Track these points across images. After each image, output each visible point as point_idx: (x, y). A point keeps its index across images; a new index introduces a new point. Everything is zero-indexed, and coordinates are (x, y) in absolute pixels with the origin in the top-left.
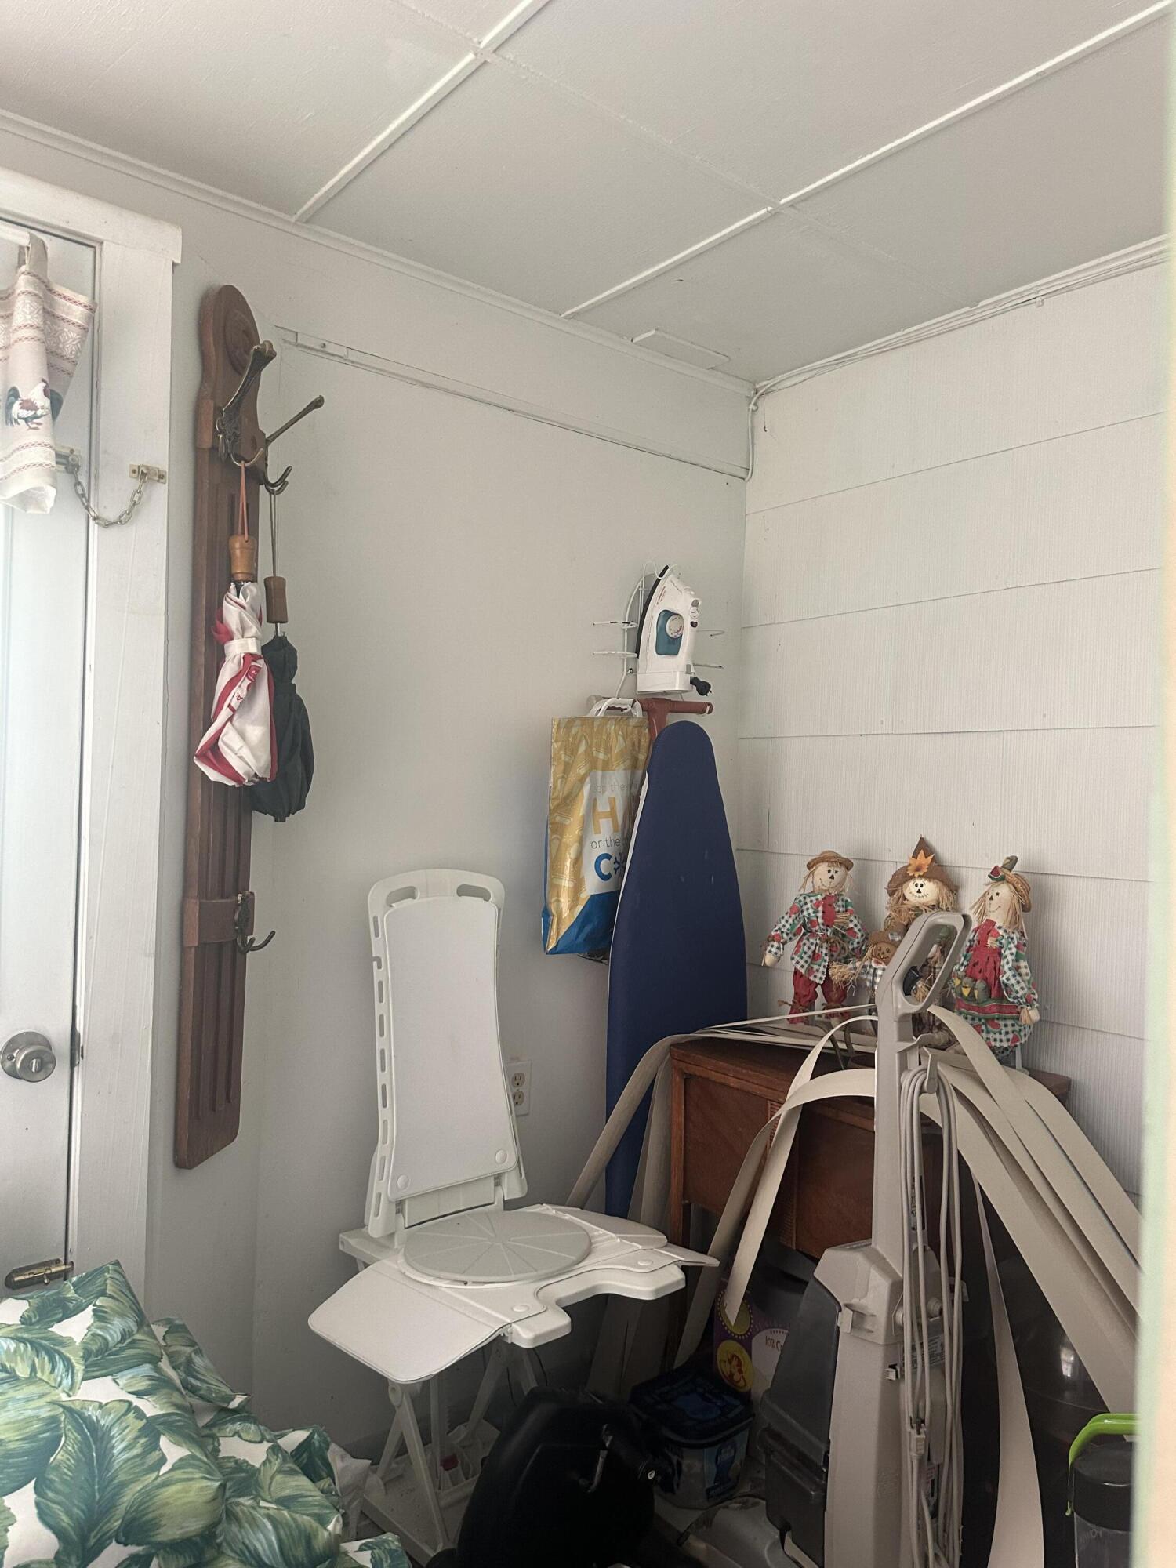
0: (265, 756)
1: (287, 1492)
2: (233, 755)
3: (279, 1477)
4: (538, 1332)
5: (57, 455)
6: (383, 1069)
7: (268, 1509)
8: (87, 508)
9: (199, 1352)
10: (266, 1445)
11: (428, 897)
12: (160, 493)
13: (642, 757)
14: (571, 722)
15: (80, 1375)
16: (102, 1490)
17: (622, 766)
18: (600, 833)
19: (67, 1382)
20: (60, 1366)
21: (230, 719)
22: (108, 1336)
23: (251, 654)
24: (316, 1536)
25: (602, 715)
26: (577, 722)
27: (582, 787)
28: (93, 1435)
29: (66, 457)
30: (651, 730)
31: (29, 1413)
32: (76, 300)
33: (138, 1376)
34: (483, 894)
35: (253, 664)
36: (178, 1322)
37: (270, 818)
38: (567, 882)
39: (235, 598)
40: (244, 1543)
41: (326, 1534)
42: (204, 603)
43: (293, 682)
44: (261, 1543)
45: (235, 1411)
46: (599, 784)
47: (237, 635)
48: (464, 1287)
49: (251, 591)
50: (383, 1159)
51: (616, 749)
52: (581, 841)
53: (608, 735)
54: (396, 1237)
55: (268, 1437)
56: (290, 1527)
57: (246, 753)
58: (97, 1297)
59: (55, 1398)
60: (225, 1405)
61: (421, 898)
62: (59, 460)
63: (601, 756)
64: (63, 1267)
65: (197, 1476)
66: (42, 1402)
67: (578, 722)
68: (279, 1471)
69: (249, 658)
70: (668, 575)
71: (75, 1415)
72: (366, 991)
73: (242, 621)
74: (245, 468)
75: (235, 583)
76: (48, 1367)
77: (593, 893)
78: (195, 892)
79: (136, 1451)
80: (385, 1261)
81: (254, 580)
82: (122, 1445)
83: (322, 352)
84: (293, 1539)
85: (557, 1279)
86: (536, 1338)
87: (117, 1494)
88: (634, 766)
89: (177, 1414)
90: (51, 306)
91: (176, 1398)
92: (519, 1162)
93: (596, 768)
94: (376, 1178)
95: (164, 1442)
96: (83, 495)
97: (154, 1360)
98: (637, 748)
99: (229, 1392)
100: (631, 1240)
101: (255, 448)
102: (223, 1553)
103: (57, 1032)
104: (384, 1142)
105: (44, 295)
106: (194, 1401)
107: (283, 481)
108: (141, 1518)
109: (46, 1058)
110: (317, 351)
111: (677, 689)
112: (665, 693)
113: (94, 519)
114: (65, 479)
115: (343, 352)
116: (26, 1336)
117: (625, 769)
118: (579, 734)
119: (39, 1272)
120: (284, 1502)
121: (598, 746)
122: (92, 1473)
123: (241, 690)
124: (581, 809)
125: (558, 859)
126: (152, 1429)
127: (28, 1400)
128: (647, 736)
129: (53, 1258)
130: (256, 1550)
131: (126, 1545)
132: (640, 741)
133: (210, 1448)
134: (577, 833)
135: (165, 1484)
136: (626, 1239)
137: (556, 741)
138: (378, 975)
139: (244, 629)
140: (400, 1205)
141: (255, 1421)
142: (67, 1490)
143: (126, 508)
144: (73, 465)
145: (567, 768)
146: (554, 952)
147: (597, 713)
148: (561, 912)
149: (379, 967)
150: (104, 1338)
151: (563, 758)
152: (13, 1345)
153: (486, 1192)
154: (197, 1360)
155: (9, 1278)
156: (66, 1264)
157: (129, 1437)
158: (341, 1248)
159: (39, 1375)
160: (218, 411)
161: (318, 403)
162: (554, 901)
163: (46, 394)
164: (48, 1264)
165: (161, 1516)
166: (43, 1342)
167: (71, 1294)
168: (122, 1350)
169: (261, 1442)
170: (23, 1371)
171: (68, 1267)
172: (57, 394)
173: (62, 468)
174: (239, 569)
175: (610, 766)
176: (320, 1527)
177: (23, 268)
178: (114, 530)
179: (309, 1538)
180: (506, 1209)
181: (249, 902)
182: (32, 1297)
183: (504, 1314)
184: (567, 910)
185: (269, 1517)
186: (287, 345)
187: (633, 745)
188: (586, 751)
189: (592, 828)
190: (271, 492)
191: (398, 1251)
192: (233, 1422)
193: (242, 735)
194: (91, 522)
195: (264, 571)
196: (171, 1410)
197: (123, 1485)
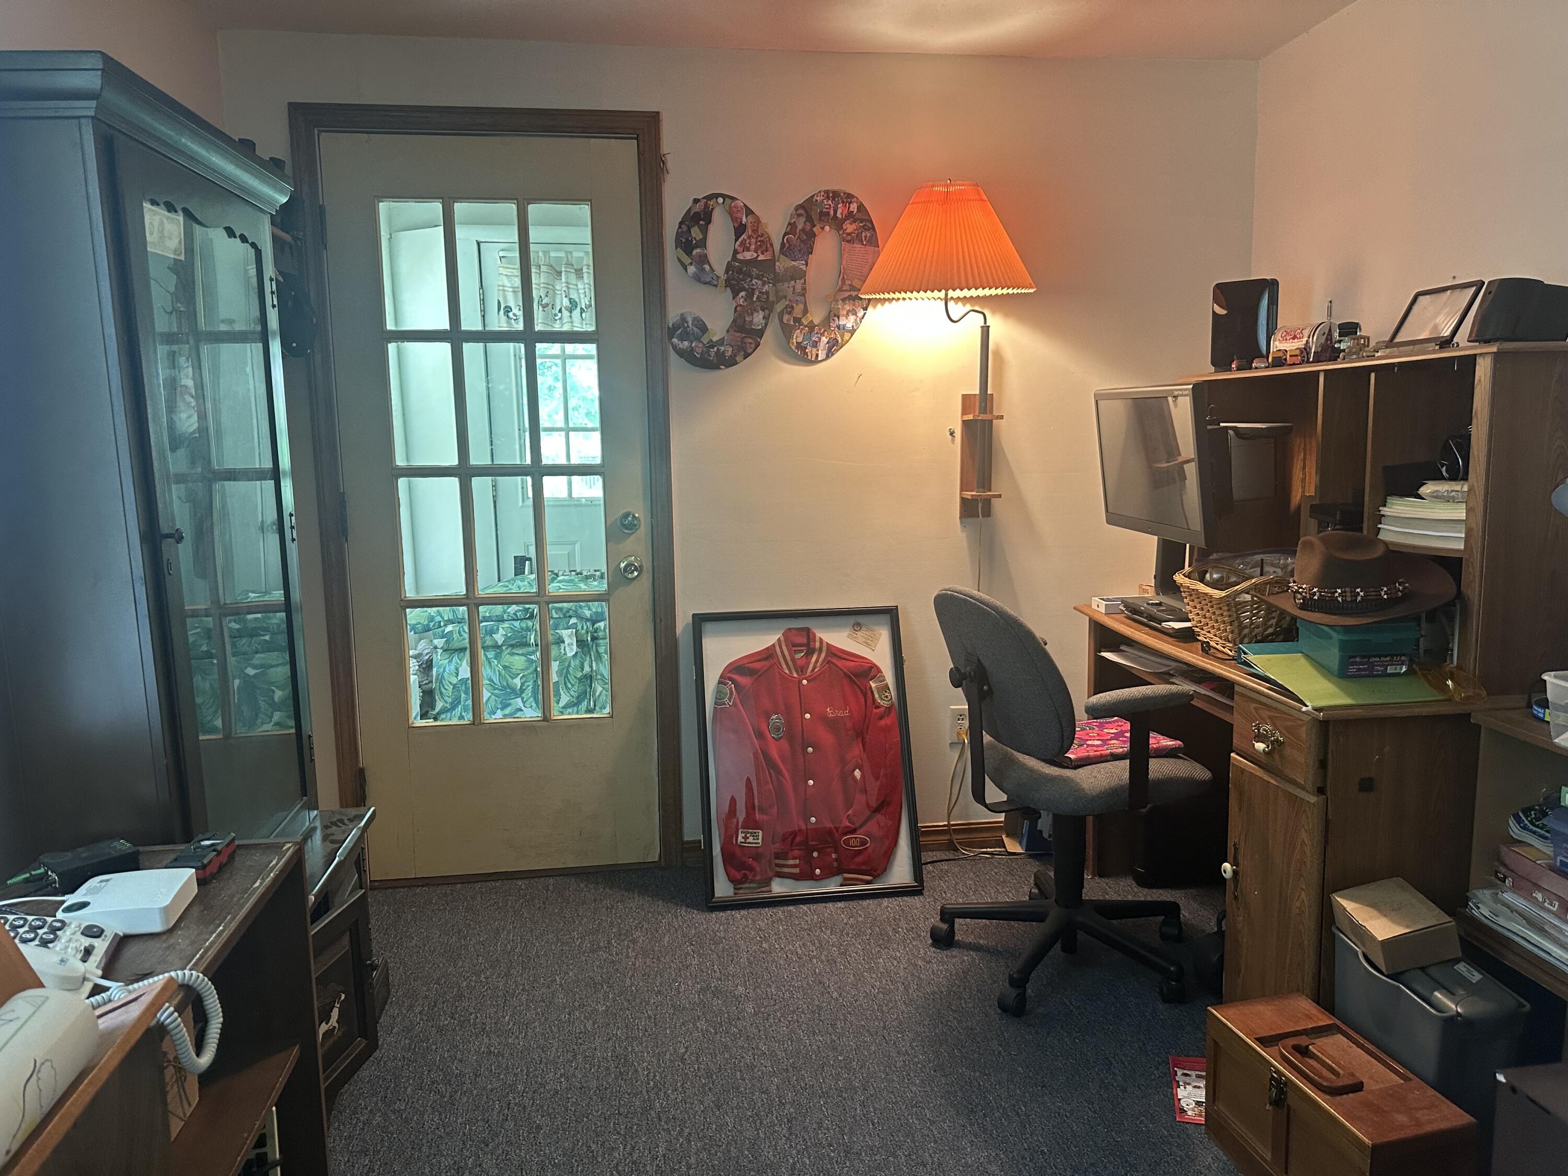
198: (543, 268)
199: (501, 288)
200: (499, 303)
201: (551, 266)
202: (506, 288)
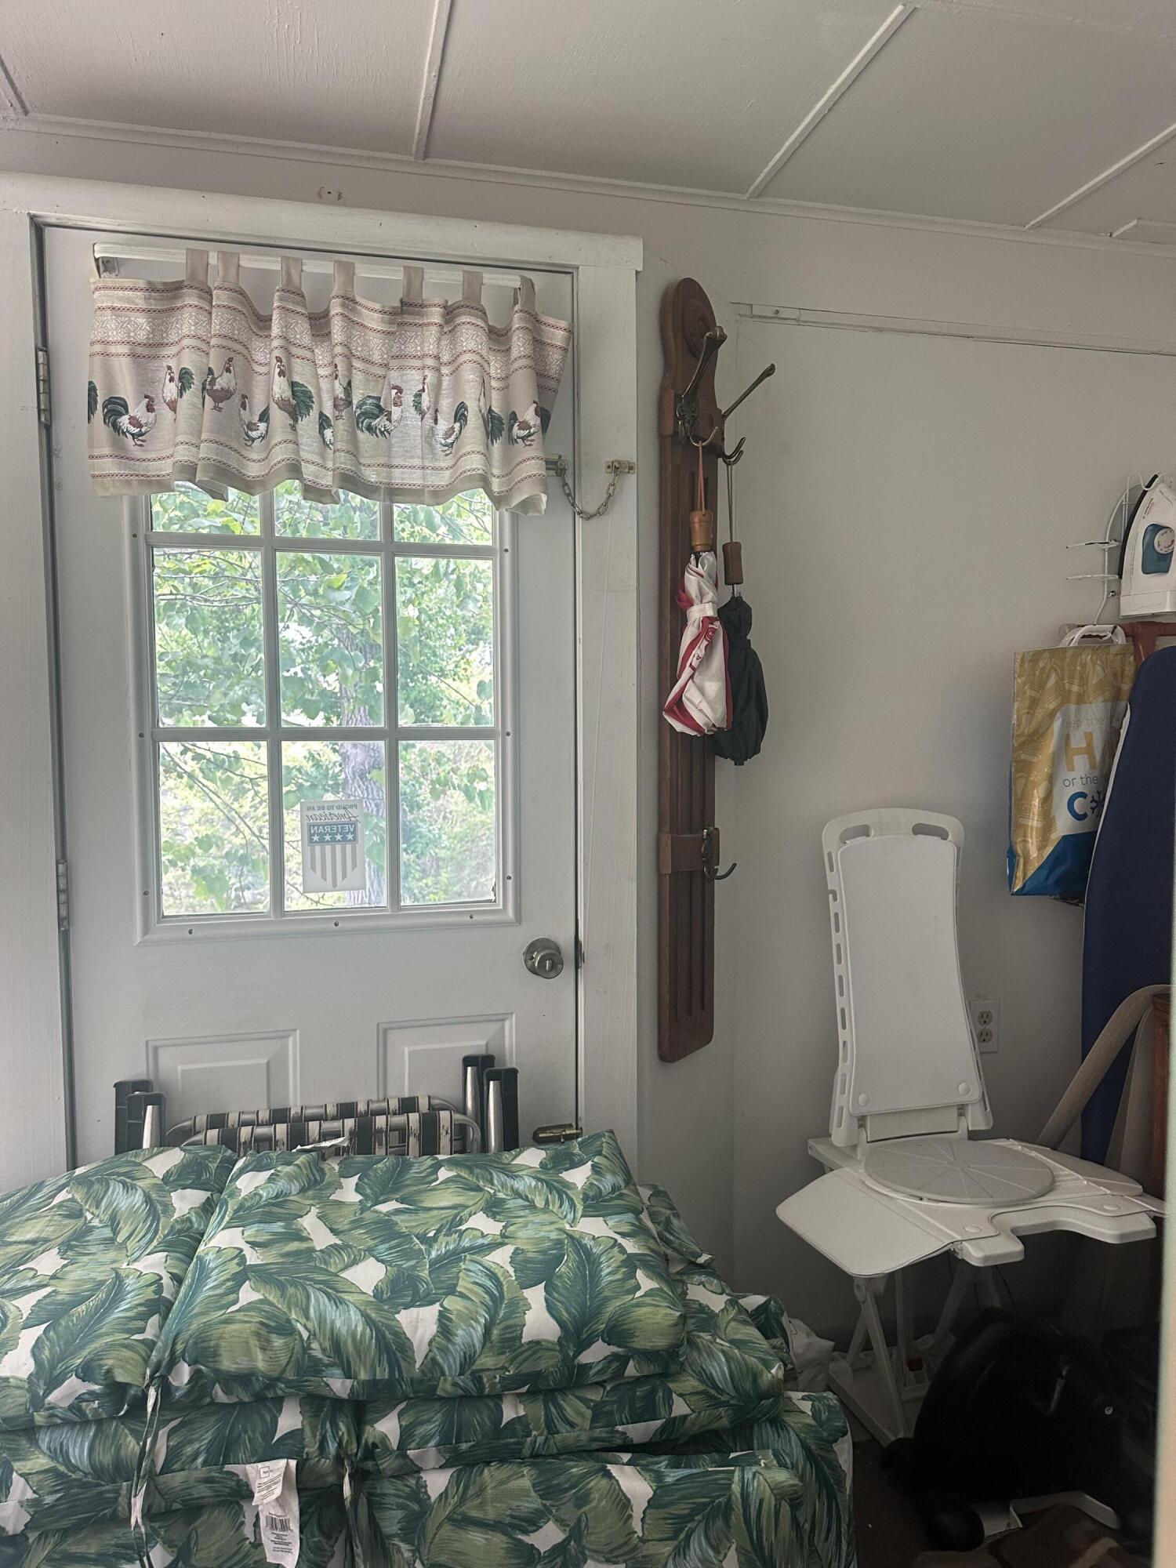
0: (721, 708)
1: (739, 1336)
2: (694, 708)
3: (733, 1324)
4: (988, 1253)
5: (547, 462)
6: (842, 994)
7: (722, 1345)
8: (573, 505)
9: (677, 1216)
10: (725, 1298)
11: (881, 835)
12: (631, 481)
13: (1126, 687)
14: (1036, 656)
15: (580, 1213)
16: (592, 1299)
17: (1101, 699)
18: (1073, 770)
19: (570, 1216)
20: (566, 1203)
21: (692, 677)
22: (601, 1187)
23: (708, 617)
24: (761, 1376)
25: (1076, 645)
26: (1044, 656)
27: (1051, 724)
28: (588, 1259)
29: (555, 463)
30: (1137, 656)
31: (542, 1234)
32: (558, 325)
33: (625, 1221)
34: (942, 834)
35: (710, 626)
36: (661, 1189)
37: (730, 762)
38: (1035, 822)
39: (694, 568)
40: (702, 1367)
41: (770, 1376)
42: (669, 576)
43: (748, 638)
44: (716, 1372)
45: (701, 1266)
46: (1073, 718)
47: (697, 601)
48: (920, 1202)
49: (708, 560)
50: (844, 1075)
51: (1094, 680)
52: (1051, 779)
53: (1084, 666)
54: (859, 1149)
55: (727, 1292)
56: (739, 1363)
57: (704, 706)
58: (595, 1156)
59: (562, 1226)
60: (694, 1260)
61: (874, 836)
62: (549, 466)
63: (1075, 688)
64: (575, 1131)
65: (663, 1304)
66: (552, 1227)
67: (1046, 655)
68: (734, 1319)
69: (708, 620)
70: (1156, 487)
71: (575, 1241)
72: (823, 921)
73: (700, 589)
74: (703, 447)
75: (695, 554)
76: (558, 1203)
77: (1065, 834)
78: (667, 827)
79: (619, 1276)
80: (847, 1169)
81: (712, 548)
82: (608, 1270)
83: (777, 318)
84: (742, 1374)
85: (1016, 1209)
86: (986, 1258)
87: (602, 1304)
88: (1116, 696)
89: (652, 1256)
90: (540, 335)
91: (654, 1246)
92: (983, 1096)
93: (1069, 701)
94: (838, 1091)
95: (639, 1274)
96: (569, 494)
97: (637, 1212)
98: (1119, 679)
99: (698, 1250)
100: (1098, 1184)
101: (712, 426)
102: (684, 1370)
103: (565, 941)
104: (845, 1060)
105: (534, 326)
106: (669, 1252)
107: (738, 451)
108: (620, 1326)
109: (556, 960)
110: (771, 318)
111: (1168, 610)
112: (1153, 615)
113: (579, 514)
114: (554, 482)
115: (794, 314)
116: (543, 1177)
117: (1104, 701)
118: (1048, 667)
119: (557, 1132)
120: (735, 1343)
121: (1072, 677)
122: (585, 1285)
123: (699, 651)
124: (1051, 744)
125: (1025, 797)
126: (631, 1263)
127: (542, 1224)
128: (1133, 663)
129: (568, 1122)
130: (711, 1374)
131: (609, 1344)
132: (1123, 670)
133: (679, 1291)
134: (1046, 770)
135: (638, 1305)
136: (1094, 1182)
137: (1020, 676)
138: (834, 907)
139: (702, 595)
140: (862, 1121)
141: (718, 1278)
142: (567, 1294)
143: (603, 500)
144: (561, 470)
145: (1034, 703)
146: (1020, 893)
147: (1070, 643)
148: (1028, 853)
149: (835, 899)
150: (599, 1188)
151: (1028, 694)
152: (534, 1183)
153: (949, 1120)
154: (675, 1221)
155: (535, 1134)
156: (577, 1129)
157: (614, 1265)
158: (810, 1152)
159: (551, 1207)
160: (678, 398)
161: (770, 371)
162: (1021, 842)
163: (537, 414)
164: (564, 1127)
165: (635, 1328)
166: (555, 1184)
167: (577, 1150)
168: (612, 1199)
169: (721, 1294)
170: (540, 1203)
171: (579, 1131)
172: (546, 410)
173: (553, 473)
174: (698, 541)
175: (1086, 698)
176: (765, 1370)
177: (517, 308)
178: (594, 521)
179: (755, 1377)
180: (969, 1139)
181: (713, 839)
182: (548, 1149)
183: (957, 1233)
184: (1035, 852)
185: (723, 1352)
186: (743, 318)
187: (1115, 675)
188: (1057, 684)
189: (1064, 766)
190: (728, 464)
191: (860, 1162)
192: (700, 1274)
193: (702, 691)
194: (577, 517)
195: (722, 538)
196: (647, 1252)
197: (608, 1299)
198: (220, 297)
199: (98, 348)
200: (92, 389)
201: (242, 293)
202: (113, 349)
